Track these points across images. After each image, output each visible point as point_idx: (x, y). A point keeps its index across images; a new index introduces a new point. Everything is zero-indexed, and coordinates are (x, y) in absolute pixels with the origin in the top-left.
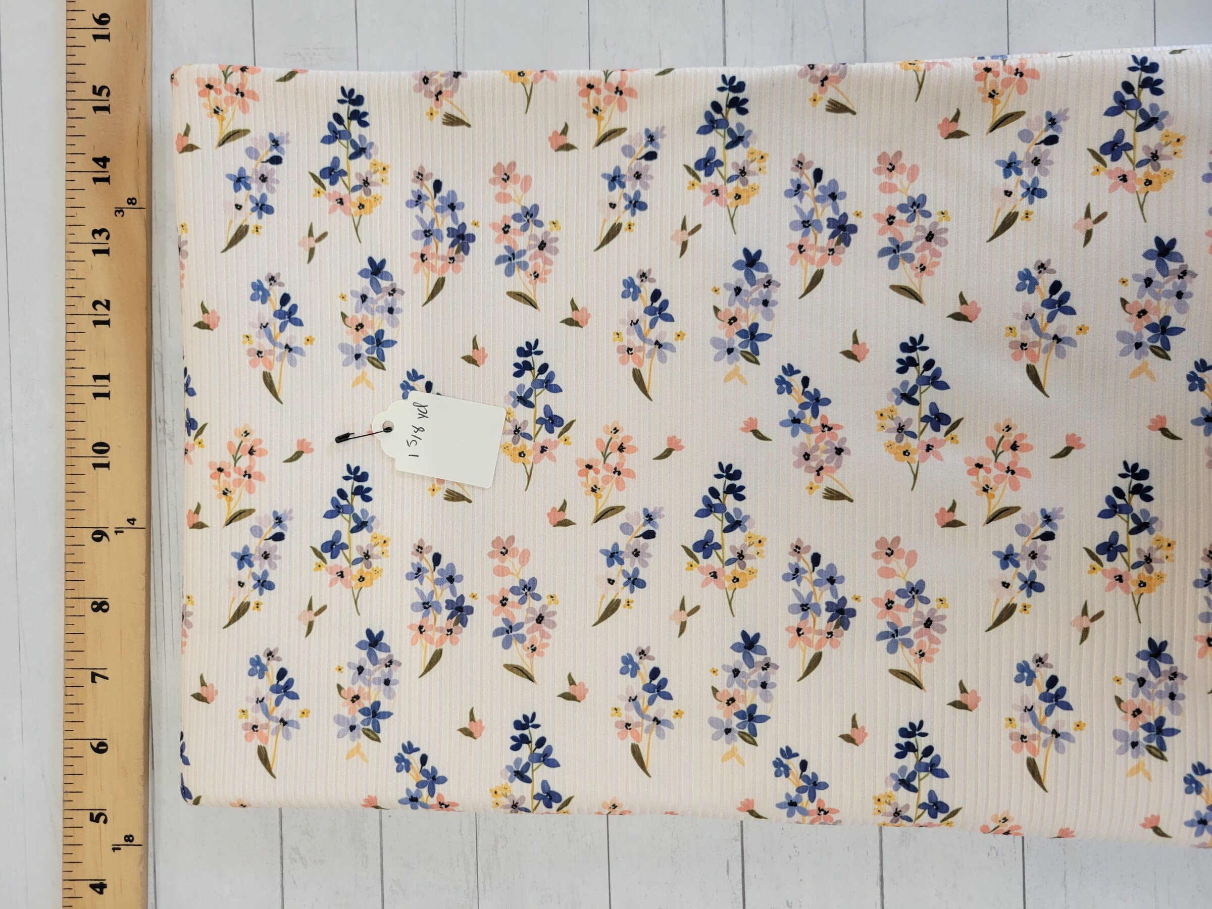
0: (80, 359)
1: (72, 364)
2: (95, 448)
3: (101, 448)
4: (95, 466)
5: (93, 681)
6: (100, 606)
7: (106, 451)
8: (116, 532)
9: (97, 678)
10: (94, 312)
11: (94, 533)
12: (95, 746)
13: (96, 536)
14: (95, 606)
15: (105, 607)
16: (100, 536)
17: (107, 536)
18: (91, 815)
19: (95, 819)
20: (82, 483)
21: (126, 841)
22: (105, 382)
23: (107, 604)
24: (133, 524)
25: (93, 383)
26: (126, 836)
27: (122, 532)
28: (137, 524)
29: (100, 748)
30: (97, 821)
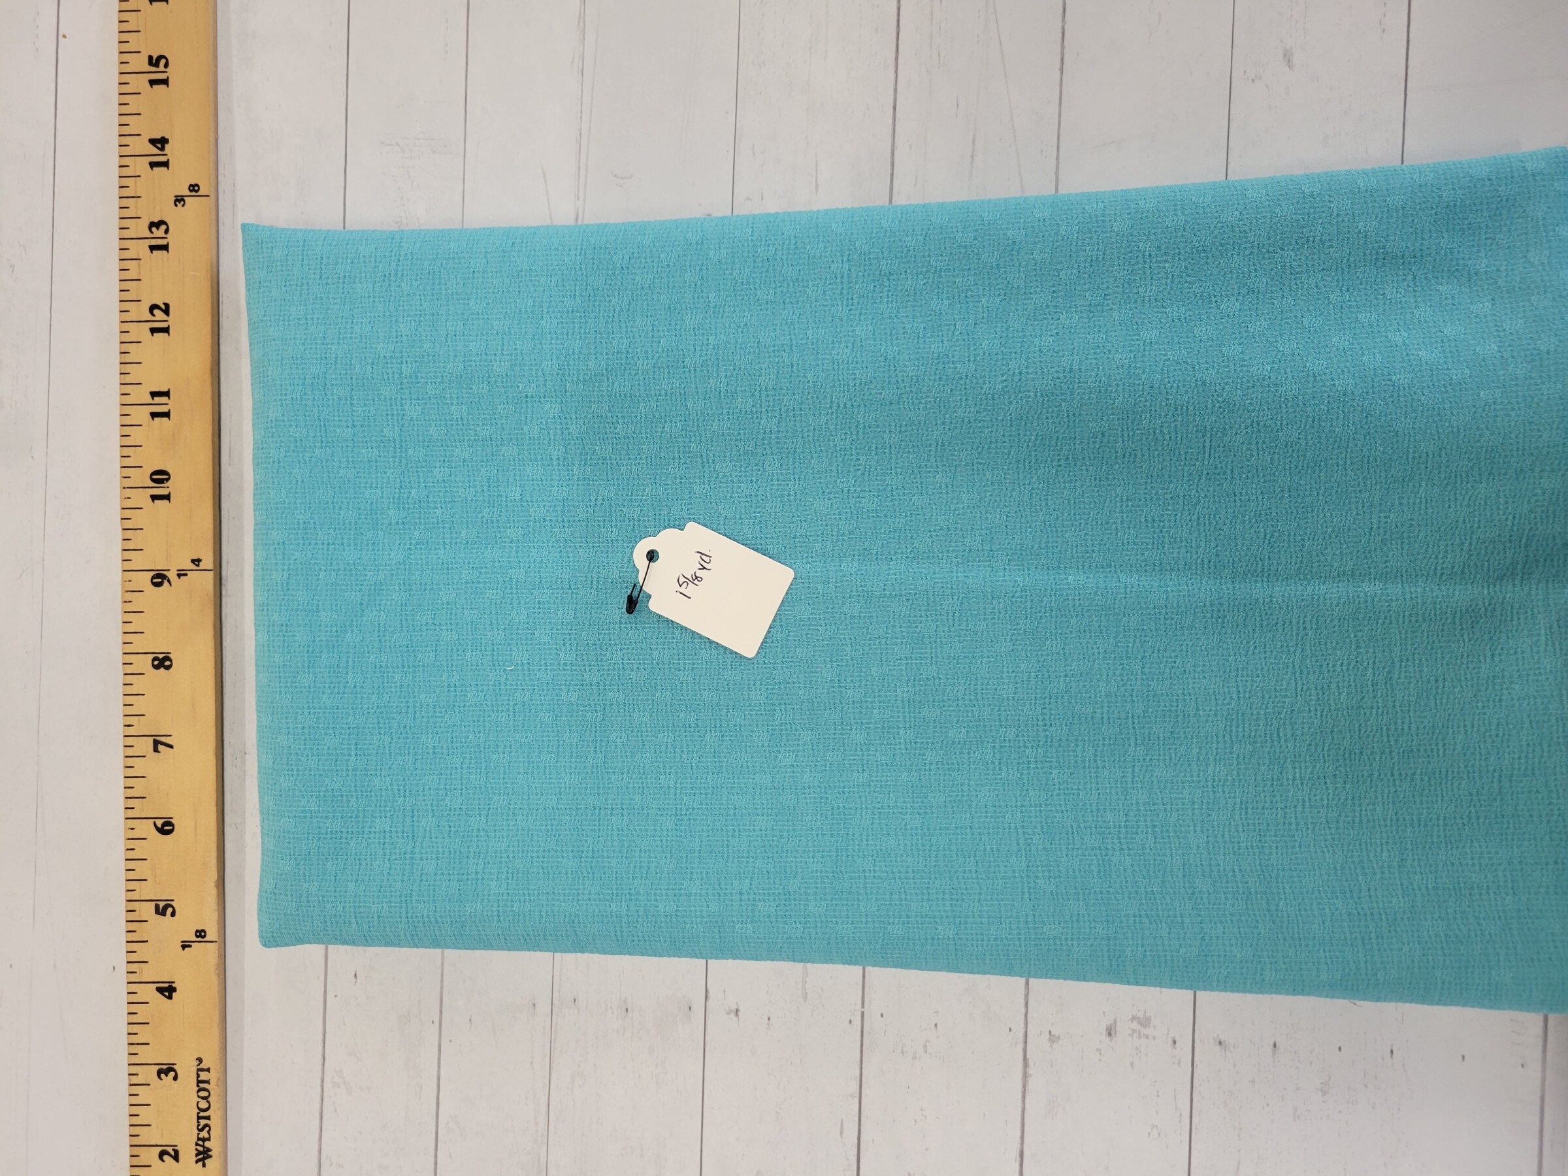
0: (135, 373)
1: (128, 379)
2: (154, 477)
3: (160, 477)
4: (154, 498)
5: (156, 750)
6: (162, 662)
7: (168, 480)
8: (179, 576)
9: (161, 747)
10: (154, 319)
11: (153, 578)
12: (159, 825)
13: (155, 580)
14: (156, 663)
15: (167, 663)
16: (159, 580)
17: (169, 581)
18: (157, 906)
19: (160, 911)
20: (138, 519)
21: (197, 937)
22: (164, 400)
23: (169, 659)
24: (198, 565)
25: (151, 401)
26: (197, 931)
27: (186, 575)
28: (202, 565)
29: (166, 828)
30: (163, 913)
